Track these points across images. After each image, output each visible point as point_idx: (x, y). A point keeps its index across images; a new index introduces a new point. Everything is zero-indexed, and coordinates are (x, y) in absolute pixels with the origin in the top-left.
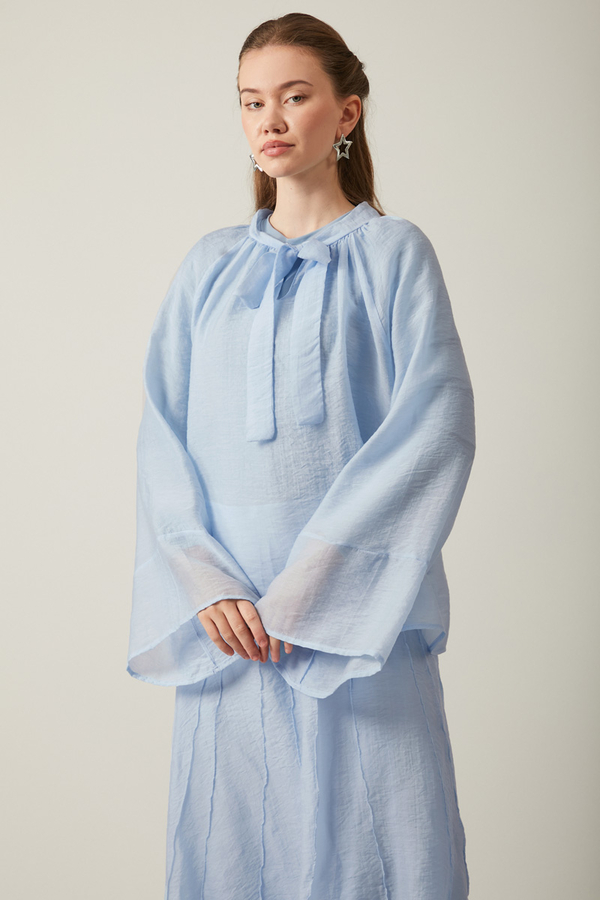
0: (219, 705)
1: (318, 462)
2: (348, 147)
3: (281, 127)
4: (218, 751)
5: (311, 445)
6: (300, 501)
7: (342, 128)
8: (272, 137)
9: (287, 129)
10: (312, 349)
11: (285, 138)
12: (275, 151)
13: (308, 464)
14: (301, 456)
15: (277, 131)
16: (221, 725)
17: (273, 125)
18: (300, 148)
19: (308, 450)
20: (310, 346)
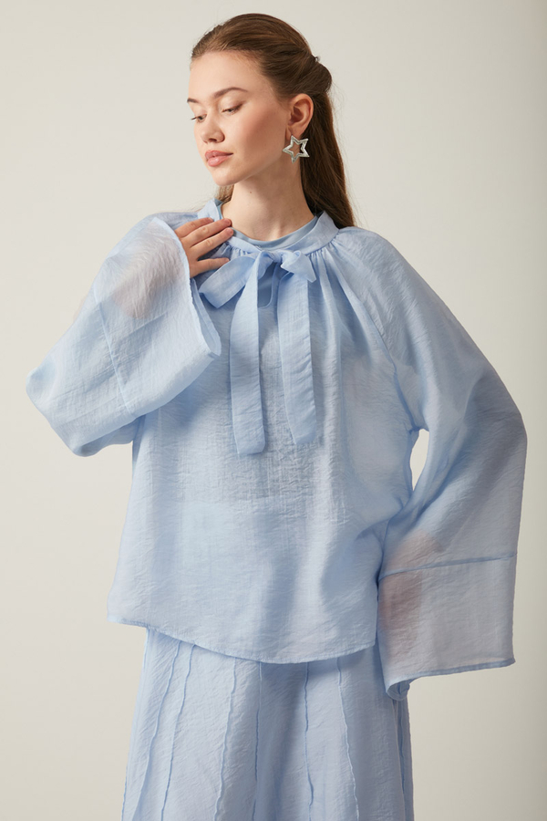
0: (181, 713)
1: (306, 479)
2: (304, 146)
3: (215, 136)
4: (174, 762)
5: (301, 462)
6: (285, 516)
7: (291, 130)
8: (212, 146)
9: (223, 139)
10: (304, 367)
11: (223, 147)
12: (217, 160)
13: (297, 481)
14: (290, 472)
15: (214, 140)
16: (180, 734)
17: (207, 135)
18: (238, 156)
19: (298, 466)
20: (302, 362)
